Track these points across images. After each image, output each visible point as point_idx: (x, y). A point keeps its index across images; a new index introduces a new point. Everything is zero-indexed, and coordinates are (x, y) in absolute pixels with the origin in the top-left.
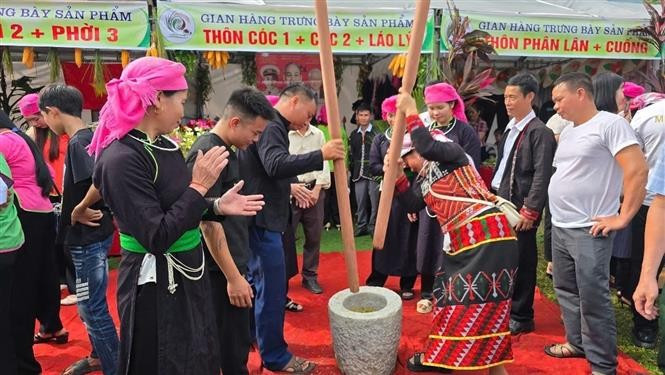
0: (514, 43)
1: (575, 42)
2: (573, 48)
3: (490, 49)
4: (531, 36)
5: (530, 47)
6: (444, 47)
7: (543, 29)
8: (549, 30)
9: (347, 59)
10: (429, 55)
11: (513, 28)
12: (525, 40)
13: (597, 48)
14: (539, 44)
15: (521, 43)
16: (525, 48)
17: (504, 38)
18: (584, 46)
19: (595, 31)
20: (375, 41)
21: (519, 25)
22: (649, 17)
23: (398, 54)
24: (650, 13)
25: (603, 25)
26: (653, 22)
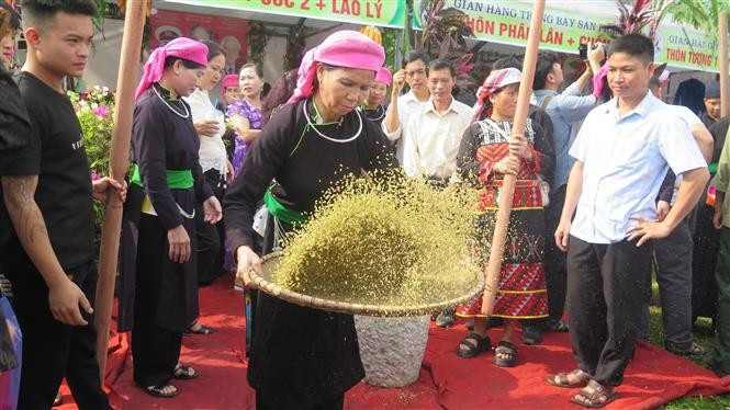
0: (490, 28)
1: (550, 33)
2: (548, 40)
3: (469, 31)
4: (508, 21)
5: (506, 33)
6: (417, 24)
7: (519, 15)
8: (525, 16)
9: (271, 28)
10: (400, 30)
11: (490, 10)
12: (502, 25)
13: (571, 41)
14: (514, 31)
15: (497, 28)
16: (501, 34)
17: (480, 20)
18: (559, 39)
19: (569, 23)
20: (339, 8)
21: (495, 8)
22: (619, 14)
23: (365, 26)
24: (621, 11)
25: (578, 18)
26: (622, 20)
